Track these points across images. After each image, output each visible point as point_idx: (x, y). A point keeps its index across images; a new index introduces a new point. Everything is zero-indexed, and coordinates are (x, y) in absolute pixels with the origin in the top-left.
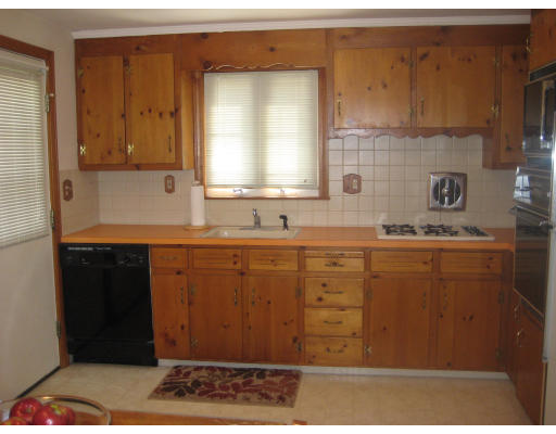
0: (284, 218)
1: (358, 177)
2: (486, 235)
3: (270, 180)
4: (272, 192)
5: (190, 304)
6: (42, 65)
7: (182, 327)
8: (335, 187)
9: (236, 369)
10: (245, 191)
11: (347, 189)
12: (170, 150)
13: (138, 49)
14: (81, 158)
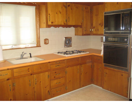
0: (30, 54)
2: (86, 52)
10: (14, 46)
11: (45, 43)
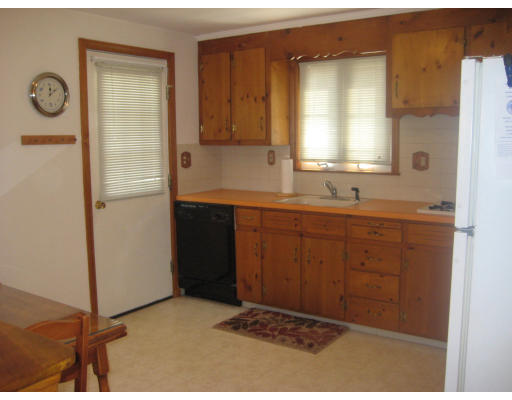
0: (356, 190)
1: (426, 155)
3: (352, 156)
4: (352, 167)
5: (262, 257)
6: (163, 64)
7: (256, 276)
8: (406, 163)
9: (295, 317)
10: (330, 165)
11: (417, 166)
12: (262, 128)
13: (240, 46)
14: (201, 135)
